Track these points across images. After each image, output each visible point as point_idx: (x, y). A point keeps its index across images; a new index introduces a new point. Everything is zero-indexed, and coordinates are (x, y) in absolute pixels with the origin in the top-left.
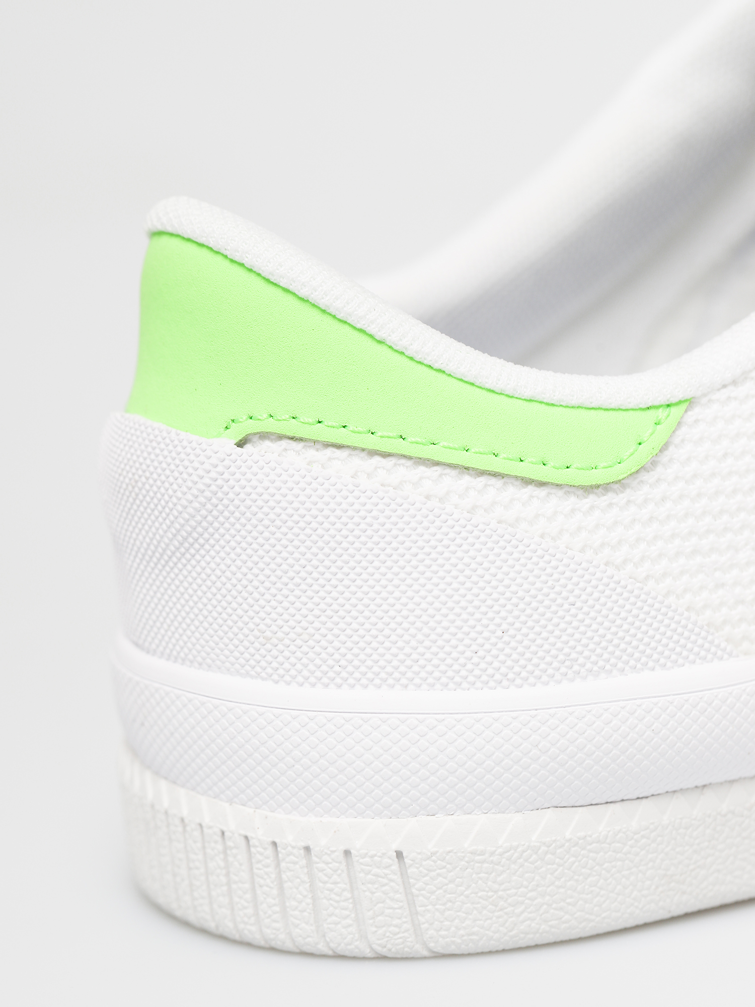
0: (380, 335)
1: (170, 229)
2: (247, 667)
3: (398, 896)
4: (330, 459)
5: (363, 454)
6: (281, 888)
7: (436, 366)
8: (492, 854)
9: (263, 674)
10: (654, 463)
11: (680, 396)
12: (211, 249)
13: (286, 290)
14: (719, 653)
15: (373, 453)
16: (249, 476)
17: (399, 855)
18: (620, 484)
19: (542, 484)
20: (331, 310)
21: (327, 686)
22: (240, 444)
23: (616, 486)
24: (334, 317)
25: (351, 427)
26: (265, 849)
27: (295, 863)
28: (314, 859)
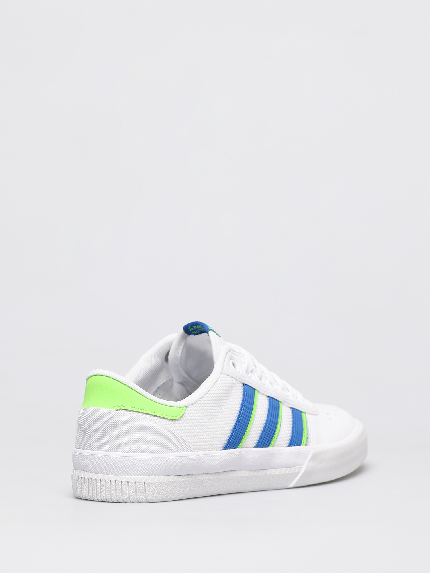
0: (140, 392)
1: (94, 374)
2: (117, 450)
3: (143, 490)
4: (132, 413)
5: (137, 413)
6: (122, 490)
7: (149, 398)
8: (159, 483)
9: (120, 451)
10: (182, 417)
11: (186, 405)
12: (110, 377)
13: (124, 384)
14: (183, 451)
15: (139, 412)
16: (118, 416)
17: (144, 483)
18: (175, 420)
19: (166, 419)
20: (132, 388)
21: (129, 453)
22: (116, 410)
23: (177, 420)
24: (132, 389)
25: (135, 408)
26: (120, 482)
27: (125, 485)
28: (129, 483)
